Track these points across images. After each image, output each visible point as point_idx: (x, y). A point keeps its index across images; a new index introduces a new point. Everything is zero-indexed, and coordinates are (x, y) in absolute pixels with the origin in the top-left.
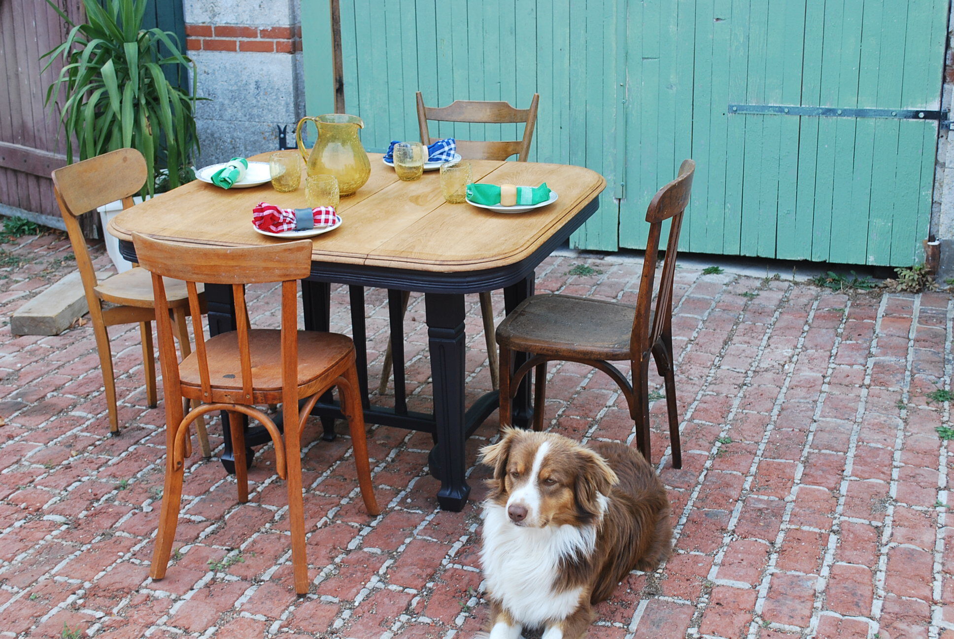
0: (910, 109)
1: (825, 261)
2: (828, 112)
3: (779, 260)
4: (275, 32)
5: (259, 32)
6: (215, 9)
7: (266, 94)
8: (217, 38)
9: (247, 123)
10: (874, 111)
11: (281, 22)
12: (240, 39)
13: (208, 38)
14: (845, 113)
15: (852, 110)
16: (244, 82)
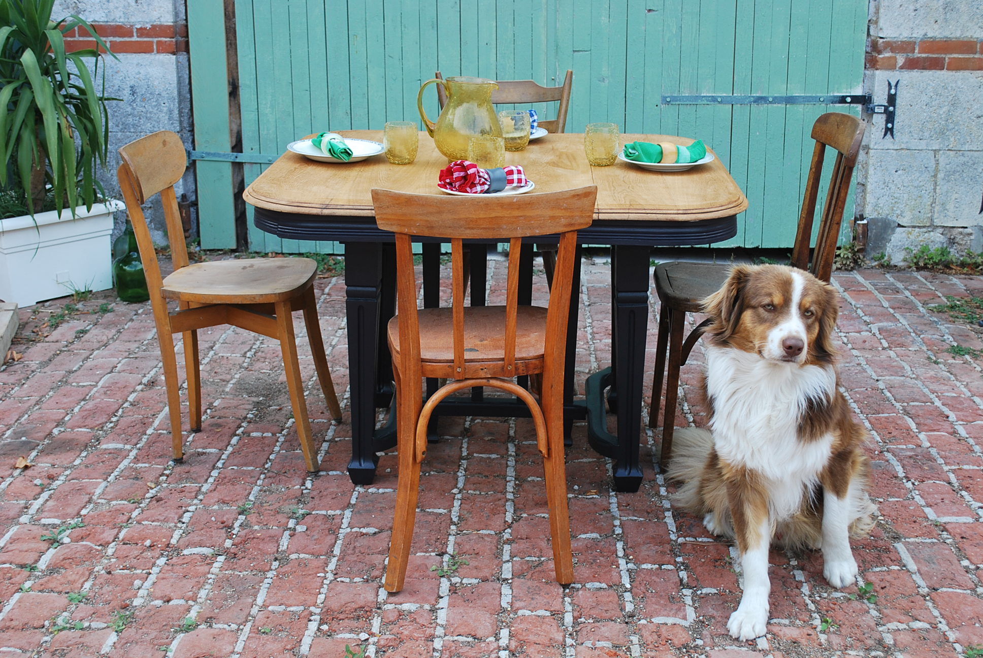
0: (836, 94)
1: (757, 248)
2: (760, 100)
3: (713, 248)
4: (156, 30)
5: (135, 30)
6: (79, 5)
7: (143, 100)
8: (81, 39)
9: (120, 134)
10: (804, 97)
11: (162, 20)
12: (111, 39)
13: (69, 39)
14: (776, 100)
15: (782, 97)
16: (116, 87)
